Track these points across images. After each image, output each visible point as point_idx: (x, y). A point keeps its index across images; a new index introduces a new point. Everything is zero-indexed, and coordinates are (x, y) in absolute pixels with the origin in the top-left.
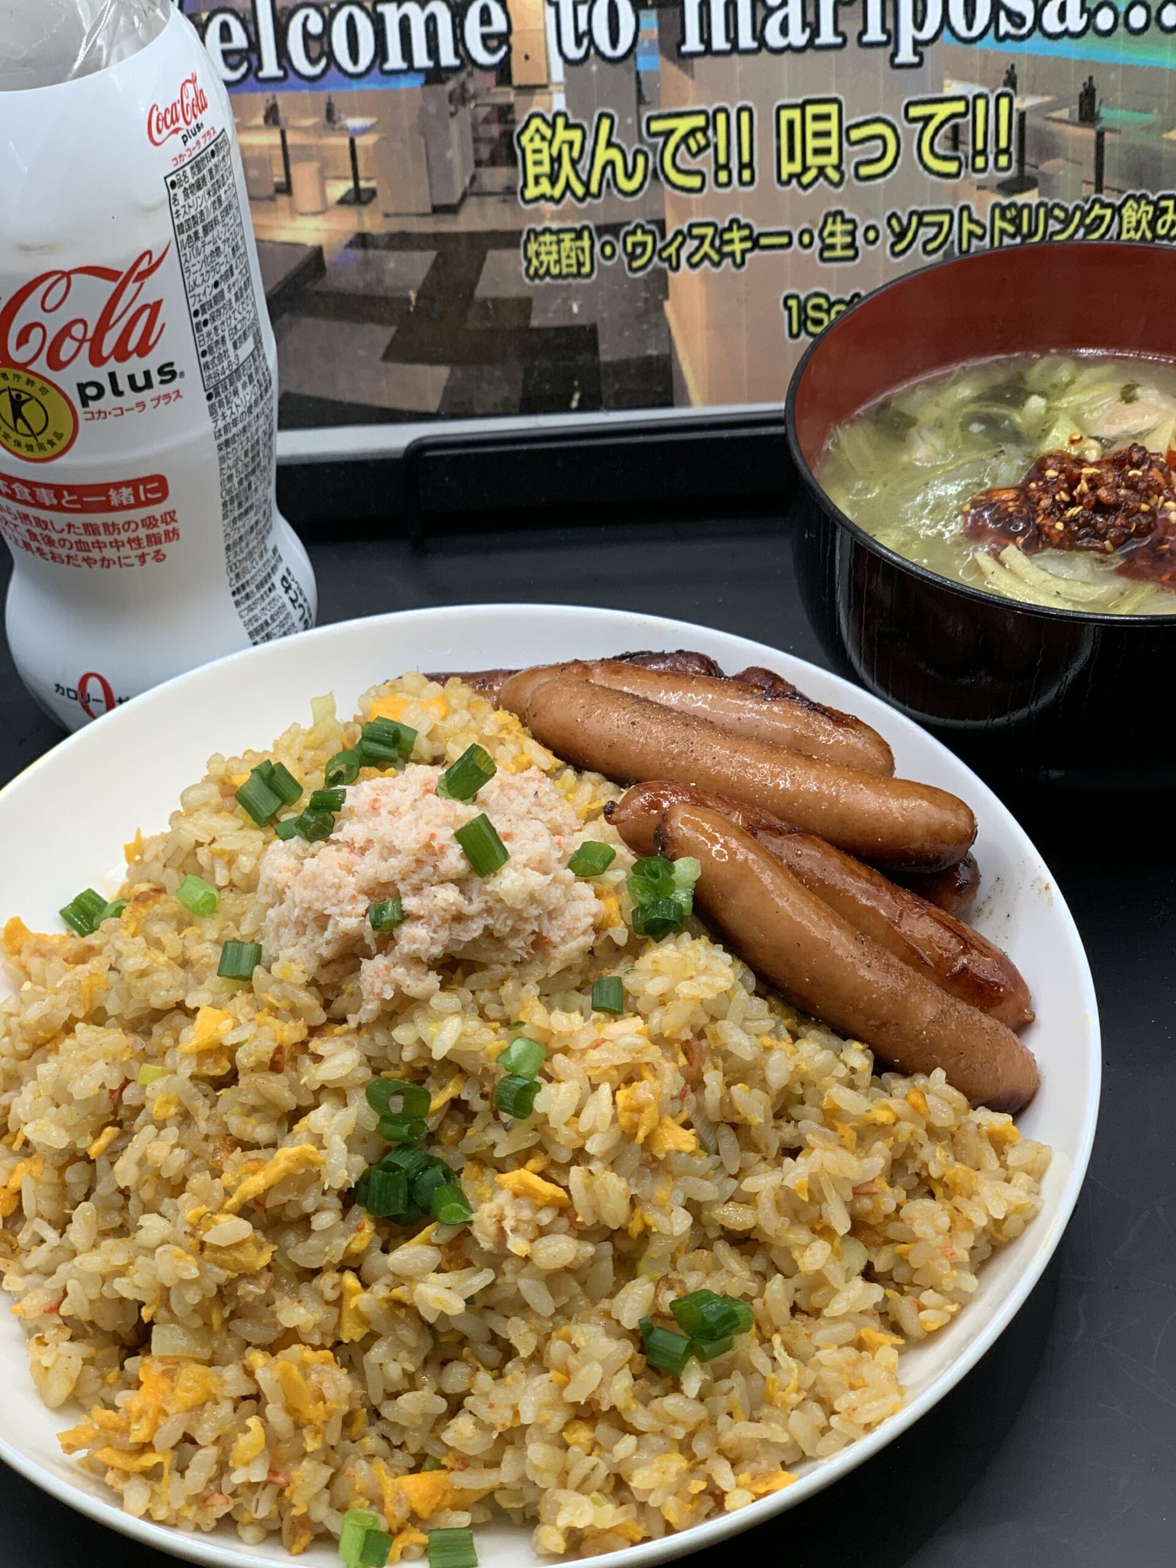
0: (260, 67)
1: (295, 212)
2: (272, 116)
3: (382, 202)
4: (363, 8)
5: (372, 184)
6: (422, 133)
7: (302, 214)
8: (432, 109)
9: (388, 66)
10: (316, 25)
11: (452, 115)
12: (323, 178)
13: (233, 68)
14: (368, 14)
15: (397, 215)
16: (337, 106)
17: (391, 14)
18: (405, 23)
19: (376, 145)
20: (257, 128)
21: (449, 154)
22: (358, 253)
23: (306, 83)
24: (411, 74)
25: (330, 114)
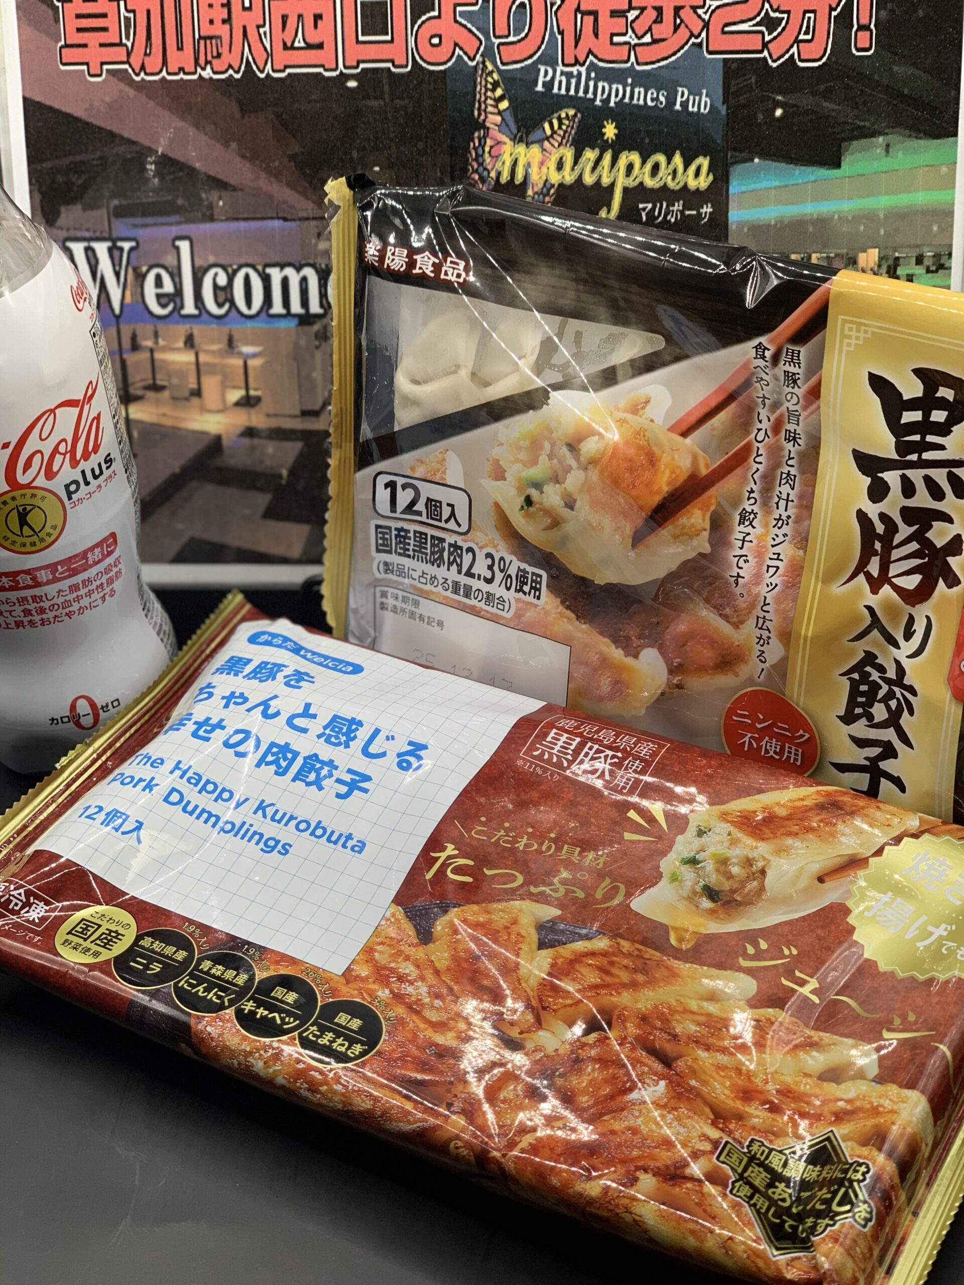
0: (182, 307)
1: (204, 410)
2: (190, 342)
3: (266, 405)
4: (256, 270)
5: (258, 393)
6: (295, 359)
7: (210, 411)
8: (303, 342)
9: (273, 311)
10: (222, 280)
11: (317, 347)
12: (225, 386)
13: (164, 306)
14: (260, 274)
15: (276, 415)
16: (236, 337)
17: (276, 275)
18: (285, 282)
19: (262, 367)
20: (178, 350)
21: (314, 375)
22: (246, 441)
23: (215, 321)
24: (289, 318)
25: (231, 342)
